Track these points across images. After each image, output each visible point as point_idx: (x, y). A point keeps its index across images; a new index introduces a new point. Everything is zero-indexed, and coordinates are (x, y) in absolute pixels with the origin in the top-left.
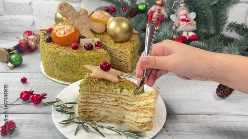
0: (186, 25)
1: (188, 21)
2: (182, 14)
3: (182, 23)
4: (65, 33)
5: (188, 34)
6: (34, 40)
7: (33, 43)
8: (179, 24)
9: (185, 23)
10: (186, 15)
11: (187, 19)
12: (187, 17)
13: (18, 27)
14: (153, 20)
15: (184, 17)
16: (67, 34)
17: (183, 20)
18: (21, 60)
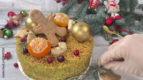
0: (113, 8)
1: (114, 6)
2: (112, 1)
3: (111, 7)
4: (41, 50)
5: (114, 15)
6: (17, 19)
7: (16, 22)
8: (109, 7)
9: (113, 7)
10: (113, 2)
11: (114, 4)
12: (114, 3)
13: (3, 7)
14: (93, 5)
15: (112, 3)
16: (42, 51)
17: (112, 5)
18: (12, 33)
